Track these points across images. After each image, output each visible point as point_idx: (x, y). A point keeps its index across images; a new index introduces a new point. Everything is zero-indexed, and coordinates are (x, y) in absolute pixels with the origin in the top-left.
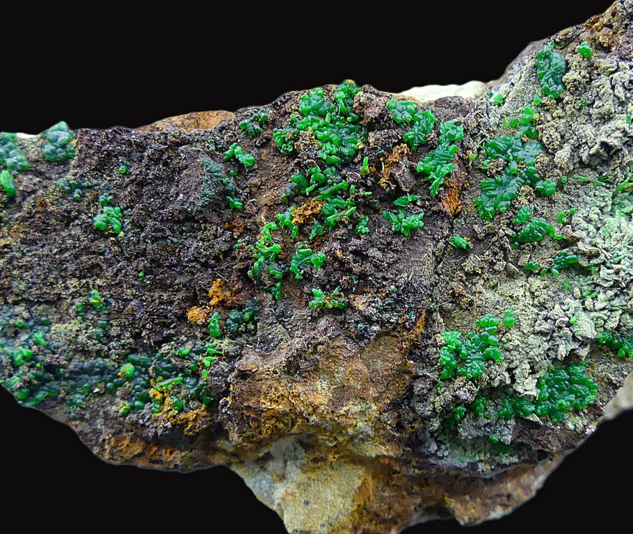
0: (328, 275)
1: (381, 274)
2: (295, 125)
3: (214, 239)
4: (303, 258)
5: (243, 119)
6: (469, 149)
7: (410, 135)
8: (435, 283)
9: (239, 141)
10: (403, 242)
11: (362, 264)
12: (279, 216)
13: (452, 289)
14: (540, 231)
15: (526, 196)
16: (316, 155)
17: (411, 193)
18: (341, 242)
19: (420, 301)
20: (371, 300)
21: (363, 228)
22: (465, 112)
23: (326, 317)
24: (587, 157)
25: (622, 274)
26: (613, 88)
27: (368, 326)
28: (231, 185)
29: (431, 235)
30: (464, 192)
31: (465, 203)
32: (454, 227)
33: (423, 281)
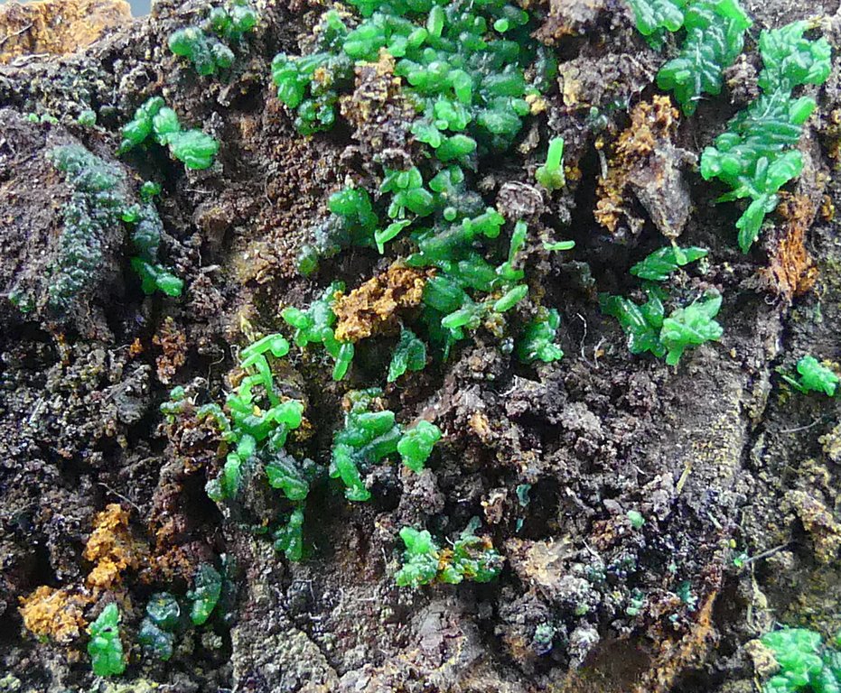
0: (444, 487)
1: (600, 479)
2: (340, 43)
3: (100, 388)
4: (369, 440)
5: (180, 27)
7: (679, 69)
8: (748, 495)
9: (165, 91)
10: (659, 383)
11: (545, 452)
12: (292, 315)
13: (793, 511)
16: (408, 135)
17: (682, 241)
18: (482, 389)
19: (710, 553)
20: (571, 554)
21: (546, 348)
23: (436, 606)
27: (563, 629)
28: (151, 227)
29: (738, 358)
30: (821, 232)
31: (823, 262)
32: (797, 330)
33: (716, 494)
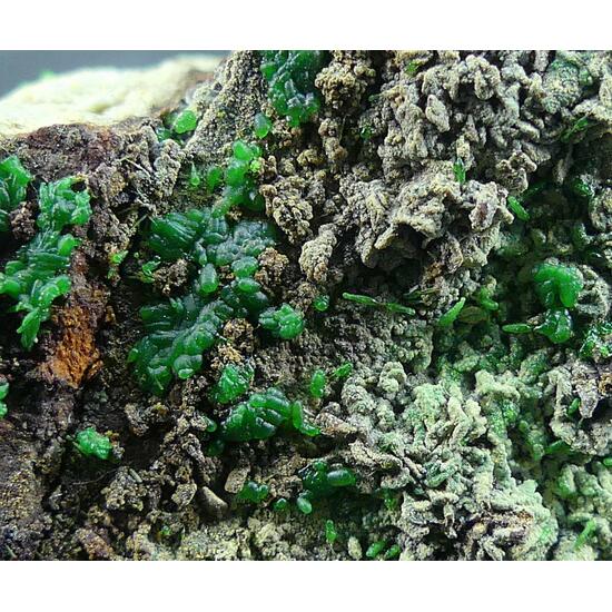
6: (109, 239)
8: (44, 531)
13: (80, 544)
14: (269, 419)
15: (237, 342)
22: (93, 159)
24: (370, 256)
25: (449, 511)
26: (422, 102)
29: (29, 430)
30: (106, 333)
31: (107, 356)
32: (86, 407)
33: (12, 532)
